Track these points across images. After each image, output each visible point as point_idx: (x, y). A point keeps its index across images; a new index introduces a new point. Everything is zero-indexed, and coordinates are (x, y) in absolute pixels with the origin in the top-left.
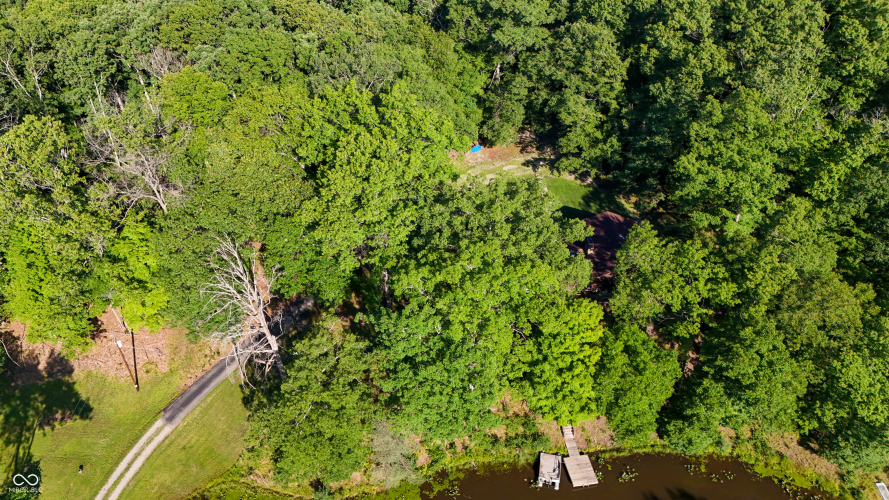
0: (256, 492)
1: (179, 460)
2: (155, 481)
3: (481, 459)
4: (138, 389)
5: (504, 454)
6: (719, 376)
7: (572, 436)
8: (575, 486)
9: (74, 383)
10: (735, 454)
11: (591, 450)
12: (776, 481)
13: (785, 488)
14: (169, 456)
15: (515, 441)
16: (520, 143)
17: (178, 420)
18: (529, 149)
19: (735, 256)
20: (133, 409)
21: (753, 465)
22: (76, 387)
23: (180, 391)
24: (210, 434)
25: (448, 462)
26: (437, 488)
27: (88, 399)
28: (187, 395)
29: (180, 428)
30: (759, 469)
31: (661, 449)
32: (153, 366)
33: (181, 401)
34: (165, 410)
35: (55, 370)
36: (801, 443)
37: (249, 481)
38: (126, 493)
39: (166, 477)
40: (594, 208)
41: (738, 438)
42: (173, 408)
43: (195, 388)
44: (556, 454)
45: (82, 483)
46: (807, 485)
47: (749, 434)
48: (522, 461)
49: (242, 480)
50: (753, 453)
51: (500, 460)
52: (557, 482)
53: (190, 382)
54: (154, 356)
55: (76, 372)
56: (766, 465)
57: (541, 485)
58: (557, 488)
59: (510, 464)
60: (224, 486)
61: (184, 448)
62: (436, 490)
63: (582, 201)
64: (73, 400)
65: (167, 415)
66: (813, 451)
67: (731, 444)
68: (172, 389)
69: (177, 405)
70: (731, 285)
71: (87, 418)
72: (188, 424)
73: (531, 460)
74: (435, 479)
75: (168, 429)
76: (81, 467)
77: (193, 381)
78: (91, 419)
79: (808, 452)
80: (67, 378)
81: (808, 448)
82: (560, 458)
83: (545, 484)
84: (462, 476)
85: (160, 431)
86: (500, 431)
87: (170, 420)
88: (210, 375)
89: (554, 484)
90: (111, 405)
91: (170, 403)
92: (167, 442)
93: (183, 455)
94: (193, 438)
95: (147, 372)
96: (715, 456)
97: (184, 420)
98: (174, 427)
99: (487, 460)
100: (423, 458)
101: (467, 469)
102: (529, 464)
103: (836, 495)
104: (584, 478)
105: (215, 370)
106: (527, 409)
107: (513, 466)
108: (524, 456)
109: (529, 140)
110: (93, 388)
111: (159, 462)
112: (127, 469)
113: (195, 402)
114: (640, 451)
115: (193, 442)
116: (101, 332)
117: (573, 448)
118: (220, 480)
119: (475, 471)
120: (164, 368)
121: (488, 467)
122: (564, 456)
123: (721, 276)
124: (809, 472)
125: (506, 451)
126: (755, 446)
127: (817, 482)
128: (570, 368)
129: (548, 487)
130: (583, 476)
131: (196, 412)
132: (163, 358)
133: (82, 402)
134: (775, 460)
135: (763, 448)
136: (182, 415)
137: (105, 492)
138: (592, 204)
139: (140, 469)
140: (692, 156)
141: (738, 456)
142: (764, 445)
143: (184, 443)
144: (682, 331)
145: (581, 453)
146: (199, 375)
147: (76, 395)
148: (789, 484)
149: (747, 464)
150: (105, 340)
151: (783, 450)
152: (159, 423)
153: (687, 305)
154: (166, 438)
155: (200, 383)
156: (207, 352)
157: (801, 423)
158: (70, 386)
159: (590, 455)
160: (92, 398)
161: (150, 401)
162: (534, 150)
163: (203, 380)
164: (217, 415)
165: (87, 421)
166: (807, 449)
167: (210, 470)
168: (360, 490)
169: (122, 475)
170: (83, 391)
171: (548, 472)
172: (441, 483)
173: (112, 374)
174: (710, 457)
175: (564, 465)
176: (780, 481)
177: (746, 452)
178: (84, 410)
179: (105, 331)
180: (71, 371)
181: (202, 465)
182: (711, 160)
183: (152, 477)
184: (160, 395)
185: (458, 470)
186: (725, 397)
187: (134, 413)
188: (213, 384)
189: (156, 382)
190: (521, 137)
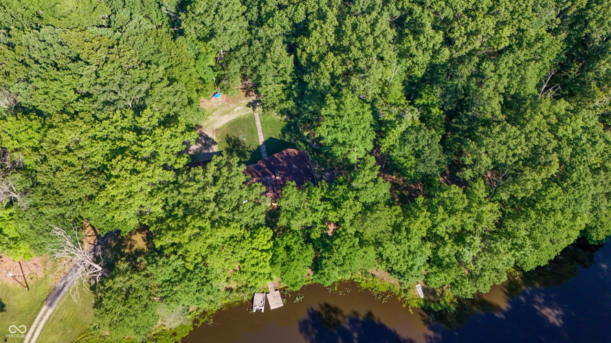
2: (48, 341)
4: (28, 289)
10: (352, 278)
11: (281, 287)
13: (374, 293)
14: (54, 326)
15: (241, 290)
16: (245, 89)
17: (55, 305)
18: (251, 93)
20: (28, 301)
21: (360, 283)
23: (53, 288)
24: (75, 310)
28: (58, 289)
30: (364, 285)
31: (316, 281)
32: (34, 275)
33: (55, 293)
34: (46, 300)
40: (287, 138)
42: (51, 298)
48: (245, 299)
51: (234, 300)
52: (263, 308)
53: (58, 282)
57: (255, 311)
58: (263, 311)
59: (239, 302)
61: (61, 320)
65: (48, 303)
69: (53, 296)
71: (3, 311)
73: (250, 298)
75: (50, 311)
76: (6, 340)
77: (59, 280)
78: (5, 311)
82: (265, 294)
83: (257, 310)
87: (50, 305)
89: (261, 309)
90: (15, 301)
92: (51, 318)
94: (65, 314)
97: (58, 304)
101: (217, 309)
104: (276, 304)
111: (49, 330)
112: (32, 337)
113: (62, 293)
114: (306, 284)
115: (66, 316)
119: (221, 309)
126: (362, 273)
135: (365, 273)
136: (57, 302)
146: (63, 276)
148: (376, 291)
149: (357, 282)
151: (375, 273)
154: (50, 316)
155: (64, 282)
172: (204, 318)
176: (372, 289)
183: (47, 339)
190: (245, 84)
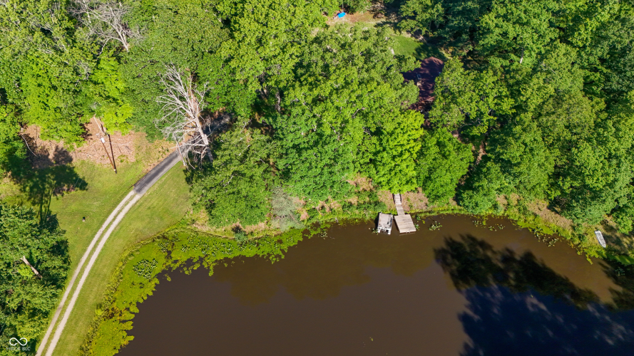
0: (198, 234)
1: (147, 215)
2: (132, 227)
3: (341, 217)
4: (116, 172)
5: (356, 214)
6: (498, 160)
7: (400, 203)
8: (401, 231)
9: (74, 168)
10: (506, 215)
11: (413, 212)
12: (530, 230)
13: (536, 235)
14: (140, 213)
15: (364, 206)
16: (373, 11)
17: (144, 191)
18: (380, 15)
19: (515, 81)
20: (114, 185)
21: (517, 221)
22: (75, 170)
23: (144, 174)
24: (165, 200)
25: (320, 217)
26: (313, 233)
27: (84, 178)
28: (149, 176)
29: (146, 196)
30: (521, 224)
31: (458, 212)
32: (125, 158)
33: (145, 180)
34: (135, 185)
35: (60, 159)
36: (549, 208)
37: (193, 228)
38: (115, 233)
39: (139, 225)
40: (423, 57)
41: (508, 205)
42: (141, 184)
43: (153, 172)
44: (390, 214)
45: (85, 227)
46: (550, 233)
47: (516, 202)
48: (368, 218)
49: (189, 227)
50: (517, 214)
51: (354, 217)
52: (390, 230)
53: (150, 169)
54: (125, 151)
55: (74, 160)
56: (525, 221)
57: (379, 232)
58: (389, 233)
59: (360, 220)
60: (177, 231)
61: (149, 208)
62: (312, 234)
63: (415, 52)
64: (74, 178)
65: (137, 188)
66: (557, 212)
67: (504, 208)
68: (138, 173)
69: (143, 182)
70: (510, 100)
71: (84, 189)
72: (151, 194)
73: (374, 217)
74: (312, 228)
75: (138, 197)
76: (84, 218)
77: (152, 167)
78: (87, 190)
79: (553, 213)
80: (68, 164)
81: (554, 210)
82: (392, 216)
83: (382, 231)
84: (329, 226)
85: (132, 198)
86: (354, 199)
87: (139, 191)
88: (163, 164)
89: (387, 231)
90: (99, 182)
91: (138, 181)
92: (138, 204)
93: (149, 212)
94: (154, 202)
95: (122, 161)
96: (493, 216)
97: (148, 191)
98: (142, 195)
99: (345, 217)
100: (304, 215)
101: (332, 223)
102: (372, 220)
103: (569, 238)
104: (407, 228)
105: (166, 161)
106: (372, 187)
107: (362, 221)
108: (369, 215)
109: (380, 8)
110: (86, 172)
111: (134, 215)
112: (114, 220)
113: (154, 180)
114: (445, 213)
115: (155, 204)
116: (88, 135)
117: (401, 210)
118: (174, 227)
119: (337, 224)
120: (132, 159)
121: (346, 221)
122: (394, 215)
123: (504, 94)
124: (552, 225)
125: (357, 212)
126: (519, 210)
127: (557, 231)
128: (401, 154)
129: (384, 233)
130: (406, 226)
131: (156, 187)
132: (131, 153)
133: (80, 180)
134: (531, 218)
135: (524, 211)
136: (146, 188)
137: (101, 232)
138: (422, 54)
139: (122, 219)
140: (492, 15)
141: (508, 216)
142: (525, 209)
143: (149, 205)
144: (475, 131)
145: (406, 214)
146: (156, 164)
147: (76, 175)
148: (539, 232)
149: (513, 220)
150: (91, 141)
151: (537, 212)
152: (132, 193)
153: (480, 114)
154: (137, 202)
155: (157, 169)
156: (160, 149)
157: (549, 192)
158: (71, 169)
159: (412, 215)
160: (86, 177)
161: (125, 179)
162: (383, 16)
163: (159, 167)
164: (169, 189)
165: (85, 191)
166: (552, 211)
167: (167, 221)
168: (265, 233)
169: (111, 223)
170: (80, 172)
171: (384, 223)
172: (316, 230)
173: (98, 162)
174: (490, 216)
175: (394, 220)
176: (533, 230)
177: (513, 213)
178: (82, 185)
179: (91, 135)
180: (70, 160)
181: (161, 218)
182: (505, 17)
183: (130, 224)
184: (132, 176)
185: (326, 223)
186: (501, 174)
187: (115, 187)
188: (166, 170)
189: (128, 168)
190: (374, 7)
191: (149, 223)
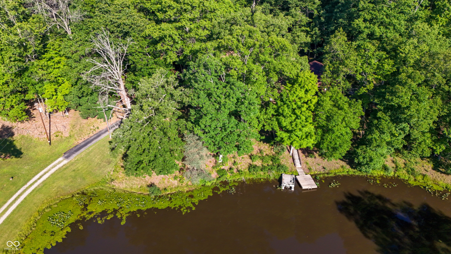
0: (115, 191)
3: (248, 177)
4: (50, 143)
7: (300, 166)
8: (304, 188)
12: (422, 187)
15: (268, 168)
21: (407, 180)
22: (14, 142)
23: (75, 145)
25: (228, 177)
28: (78, 147)
29: (73, 161)
30: (412, 182)
31: (353, 173)
32: (60, 134)
33: (74, 149)
34: (65, 154)
35: (4, 134)
36: (434, 169)
37: (111, 186)
38: (37, 189)
39: (62, 183)
41: (397, 167)
43: (83, 144)
44: (292, 174)
45: (11, 184)
46: (441, 189)
49: (108, 185)
50: (407, 175)
51: (259, 177)
52: (293, 186)
54: (61, 129)
55: (16, 135)
56: (415, 180)
57: (283, 188)
58: (293, 189)
59: (264, 179)
60: (96, 188)
61: (74, 171)
62: (222, 190)
64: (12, 149)
66: (442, 172)
67: (393, 170)
68: (70, 145)
69: (72, 151)
72: (77, 160)
74: (221, 185)
75: (66, 162)
76: (12, 178)
77: (83, 140)
79: (439, 173)
80: (10, 138)
84: (237, 184)
85: (61, 162)
86: (258, 163)
87: (67, 157)
88: (92, 138)
90: (34, 152)
92: (64, 167)
94: (80, 166)
95: (56, 136)
96: (385, 177)
97: (75, 158)
98: (69, 160)
99: (251, 177)
100: (214, 175)
101: (240, 182)
102: (275, 180)
105: (96, 136)
106: (274, 153)
107: (267, 181)
108: (273, 175)
110: (24, 144)
111: (59, 176)
112: (39, 179)
113: (83, 150)
114: (341, 174)
116: (32, 118)
117: (301, 172)
118: (94, 185)
119: (244, 182)
120: (66, 134)
121: (252, 180)
122: (296, 175)
124: (441, 183)
125: (262, 173)
126: (408, 172)
127: (446, 188)
130: (308, 184)
131: (83, 154)
132: (66, 130)
134: (419, 178)
136: (74, 155)
137: (25, 188)
139: (47, 179)
141: (398, 176)
142: (413, 170)
143: (75, 168)
146: (86, 138)
147: (14, 146)
148: (430, 189)
150: (34, 121)
151: (424, 172)
152: (61, 159)
155: (86, 142)
156: (92, 127)
158: (11, 142)
160: (23, 148)
161: (57, 150)
163: (88, 140)
164: (95, 155)
165: (19, 159)
167: (88, 181)
168: (177, 190)
169: (36, 181)
170: (18, 145)
171: (287, 181)
172: (225, 187)
173: (36, 136)
176: (425, 187)
177: (403, 174)
178: (18, 153)
184: (65, 147)
185: (234, 181)
187: (47, 156)
189: (61, 141)
191: (72, 182)
